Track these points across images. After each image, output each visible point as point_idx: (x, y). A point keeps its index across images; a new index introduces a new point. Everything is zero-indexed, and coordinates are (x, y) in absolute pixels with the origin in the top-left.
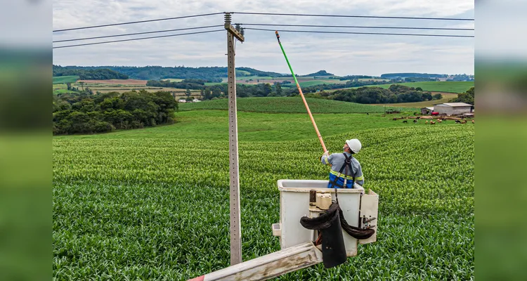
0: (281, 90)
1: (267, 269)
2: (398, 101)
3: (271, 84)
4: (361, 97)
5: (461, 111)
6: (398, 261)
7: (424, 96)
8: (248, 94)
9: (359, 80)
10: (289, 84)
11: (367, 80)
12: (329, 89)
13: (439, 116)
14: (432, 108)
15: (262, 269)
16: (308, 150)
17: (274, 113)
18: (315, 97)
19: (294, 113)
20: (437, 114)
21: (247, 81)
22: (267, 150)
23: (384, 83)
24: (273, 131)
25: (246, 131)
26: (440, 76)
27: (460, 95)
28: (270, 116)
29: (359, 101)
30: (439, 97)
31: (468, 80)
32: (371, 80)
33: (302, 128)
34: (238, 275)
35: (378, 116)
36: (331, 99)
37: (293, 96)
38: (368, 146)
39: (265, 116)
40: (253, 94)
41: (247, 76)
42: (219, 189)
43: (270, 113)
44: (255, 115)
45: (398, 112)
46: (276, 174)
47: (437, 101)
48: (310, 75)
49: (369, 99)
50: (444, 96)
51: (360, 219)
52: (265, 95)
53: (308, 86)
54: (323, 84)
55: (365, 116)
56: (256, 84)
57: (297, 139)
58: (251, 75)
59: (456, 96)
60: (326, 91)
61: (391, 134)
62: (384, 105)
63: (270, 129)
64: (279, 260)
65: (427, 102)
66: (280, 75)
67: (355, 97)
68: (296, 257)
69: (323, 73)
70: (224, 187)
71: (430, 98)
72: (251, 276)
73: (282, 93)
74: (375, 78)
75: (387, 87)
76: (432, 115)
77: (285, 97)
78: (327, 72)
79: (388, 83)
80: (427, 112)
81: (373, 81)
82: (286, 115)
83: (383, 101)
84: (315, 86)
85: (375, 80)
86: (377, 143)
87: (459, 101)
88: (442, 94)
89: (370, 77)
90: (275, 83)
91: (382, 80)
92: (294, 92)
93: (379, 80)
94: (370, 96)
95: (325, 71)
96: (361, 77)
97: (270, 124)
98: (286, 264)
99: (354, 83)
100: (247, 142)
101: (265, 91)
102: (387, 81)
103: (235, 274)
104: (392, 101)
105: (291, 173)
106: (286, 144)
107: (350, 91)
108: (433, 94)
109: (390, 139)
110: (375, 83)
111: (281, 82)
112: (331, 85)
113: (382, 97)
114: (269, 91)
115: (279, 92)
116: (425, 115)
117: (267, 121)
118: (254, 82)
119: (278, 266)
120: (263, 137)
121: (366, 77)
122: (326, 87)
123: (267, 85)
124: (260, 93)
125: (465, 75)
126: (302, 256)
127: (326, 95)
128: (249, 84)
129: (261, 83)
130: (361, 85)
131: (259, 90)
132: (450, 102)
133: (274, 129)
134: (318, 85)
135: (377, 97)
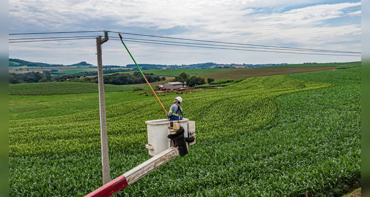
0: (51, 77)
1: (155, 164)
2: (140, 83)
3: (41, 72)
4: (115, 81)
5: (178, 87)
6: (170, 174)
7: (155, 78)
8: (20, 81)
9: (112, 68)
10: (56, 72)
11: (118, 68)
12: (90, 75)
13: (166, 91)
14: (162, 86)
15: (153, 164)
16: (86, 120)
17: (48, 95)
18: (81, 82)
19: (65, 94)
20: (165, 90)
21: (17, 70)
22: (52, 123)
23: (129, 70)
24: (51, 109)
25: (25, 111)
26: (162, 66)
27: (176, 78)
28: (45, 98)
29: (114, 83)
30: (164, 79)
31: (178, 68)
32: (120, 68)
33: (75, 104)
34: (142, 170)
35: (129, 93)
36: (93, 82)
37: (63, 81)
38: (129, 113)
39: (39, 98)
40: (25, 81)
41: (16, 66)
42: (23, 157)
43: (44, 95)
44: (31, 97)
45: (141, 90)
46: (67, 139)
47: (163, 82)
48: (74, 65)
49: (121, 82)
50: (167, 78)
51: (188, 133)
52: (37, 82)
53: (73, 73)
54: (85, 71)
55: (121, 93)
56: (26, 72)
57: (74, 113)
58: (21, 65)
59: (174, 78)
60: (89, 77)
61: (141, 104)
62: (132, 86)
63: (47, 108)
64: (161, 158)
65: (157, 82)
66: (48, 65)
67: (111, 80)
68: (168, 155)
69: (84, 64)
70: (28, 155)
71: (159, 80)
72: (148, 169)
73: (52, 79)
74: (123, 67)
75: (132, 73)
76: (162, 90)
77: (55, 82)
78: (87, 63)
79: (131, 71)
80: (160, 89)
81: (121, 69)
82: (59, 96)
83: (130, 83)
84: (79, 73)
85: (123, 69)
86: (134, 110)
87: (176, 81)
88: (165, 77)
89: (119, 67)
90: (43, 71)
91: (128, 69)
92: (63, 78)
93: (126, 69)
94: (121, 80)
95: (85, 62)
96: (113, 67)
97: (45, 104)
98: (164, 159)
99: (109, 71)
100: (30, 120)
101: (37, 78)
102: (131, 69)
103: (141, 169)
104: (136, 83)
105: (80, 137)
106: (67, 117)
107: (107, 77)
108: (160, 77)
109: (142, 107)
110: (123, 71)
111: (49, 70)
112: (91, 72)
113: (129, 80)
114: (40, 78)
115: (49, 79)
116: (158, 90)
117: (43, 101)
118: (24, 71)
119: (161, 161)
120: (43, 115)
121: (116, 67)
122: (87, 74)
123: (38, 73)
124: (31, 79)
125: (176, 65)
126: (170, 154)
127: (89, 80)
128: (19, 72)
129: (30, 71)
130: (113, 72)
131: (29, 77)
132: (171, 82)
133: (51, 107)
134: (82, 73)
135: (126, 81)
